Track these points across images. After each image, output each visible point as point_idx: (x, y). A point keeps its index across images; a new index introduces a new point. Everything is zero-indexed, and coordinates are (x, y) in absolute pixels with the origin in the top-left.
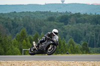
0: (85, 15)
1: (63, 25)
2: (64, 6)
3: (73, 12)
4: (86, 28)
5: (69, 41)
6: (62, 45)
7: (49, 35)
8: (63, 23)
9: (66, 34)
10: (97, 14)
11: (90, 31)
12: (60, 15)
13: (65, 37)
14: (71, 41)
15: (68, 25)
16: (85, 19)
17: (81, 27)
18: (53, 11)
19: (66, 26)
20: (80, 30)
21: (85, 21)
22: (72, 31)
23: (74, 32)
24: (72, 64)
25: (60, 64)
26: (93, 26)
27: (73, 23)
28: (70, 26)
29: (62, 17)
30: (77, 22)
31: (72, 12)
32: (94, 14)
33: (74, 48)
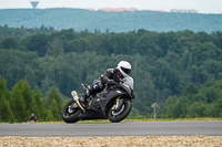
0: (84, 34)
1: (35, 57)
2: (38, 14)
3: (58, 28)
4: (85, 63)
5: (48, 92)
6: (34, 100)
7: (111, 76)
8: (35, 53)
9: (43, 77)
10: (110, 32)
11: (95, 69)
12: (29, 34)
13: (39, 84)
14: (54, 92)
15: (47, 56)
16: (83, 43)
17: (76, 62)
18: (13, 25)
19: (41, 59)
20: (73, 68)
21: (83, 48)
22: (56, 71)
23: (60, 73)
24: (56, 143)
25: (30, 144)
26: (103, 58)
27: (58, 52)
28: (51, 58)
29: (34, 39)
30: (67, 50)
31: (56, 28)
32: (103, 31)
33: (59, 108)
